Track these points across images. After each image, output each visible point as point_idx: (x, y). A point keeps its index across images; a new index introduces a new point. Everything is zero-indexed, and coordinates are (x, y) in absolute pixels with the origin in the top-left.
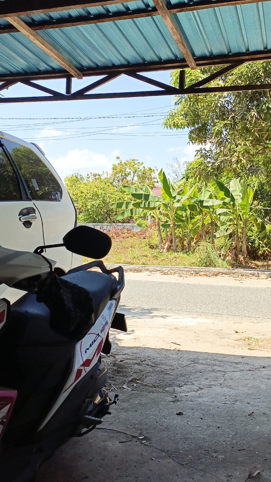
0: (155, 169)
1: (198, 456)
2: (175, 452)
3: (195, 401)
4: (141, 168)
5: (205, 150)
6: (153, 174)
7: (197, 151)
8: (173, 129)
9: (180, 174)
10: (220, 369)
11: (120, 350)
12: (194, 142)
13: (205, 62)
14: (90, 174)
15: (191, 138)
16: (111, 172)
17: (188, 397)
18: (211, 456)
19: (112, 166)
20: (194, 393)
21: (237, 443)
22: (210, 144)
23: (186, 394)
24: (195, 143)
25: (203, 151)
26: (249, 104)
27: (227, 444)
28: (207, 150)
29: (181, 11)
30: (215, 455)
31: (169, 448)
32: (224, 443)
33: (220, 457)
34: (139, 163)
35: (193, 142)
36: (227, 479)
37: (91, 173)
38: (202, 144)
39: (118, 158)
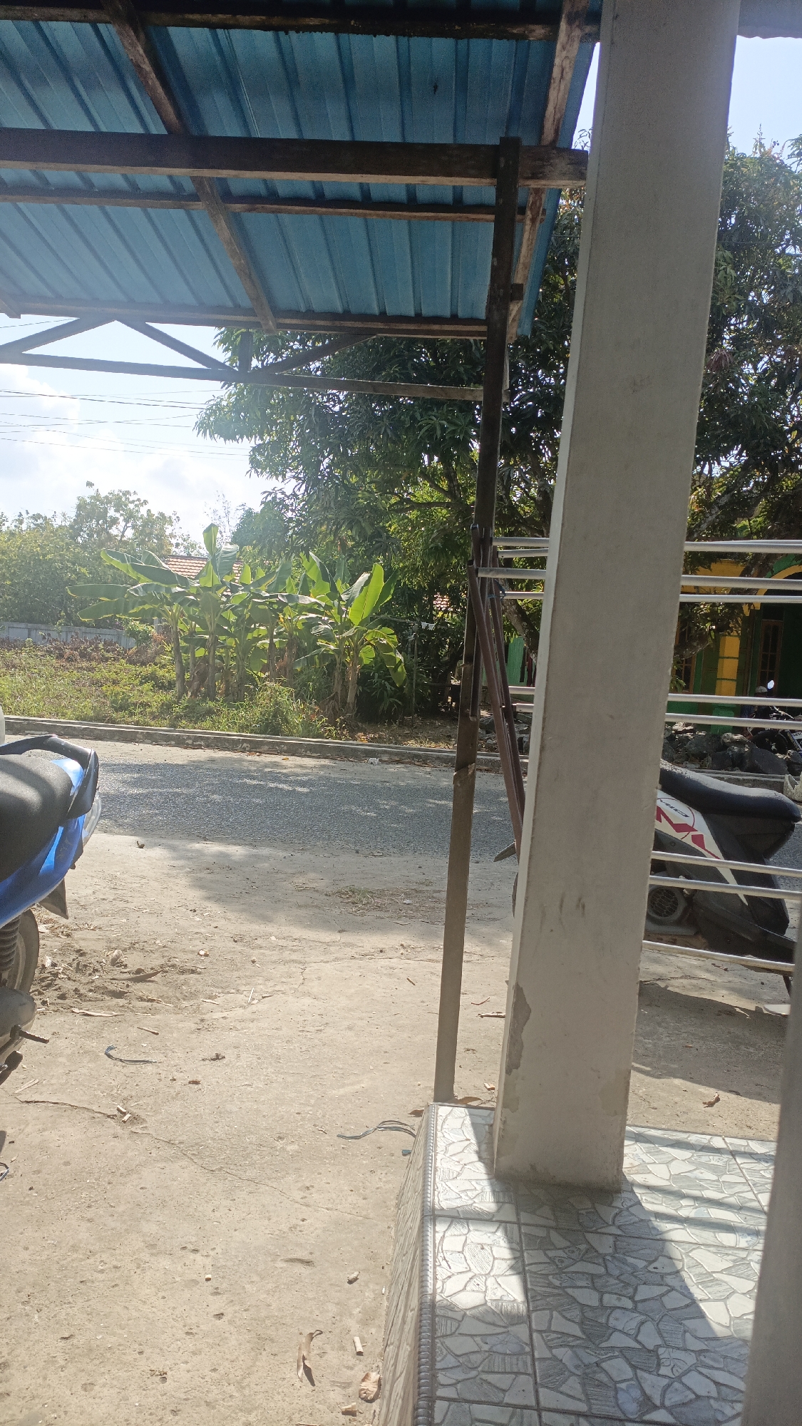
0: (174, 517)
1: (245, 1149)
2: (197, 1144)
3: (242, 1029)
4: (143, 511)
5: (283, 493)
6: (169, 526)
7: (265, 492)
8: (217, 440)
9: (227, 530)
10: (294, 957)
11: (81, 919)
12: (259, 470)
13: (294, 321)
14: (25, 515)
15: (255, 463)
16: (72, 514)
17: (228, 1020)
18: (272, 1148)
19: (77, 502)
20: (241, 1011)
21: (324, 1116)
22: (294, 482)
23: (225, 1014)
24: (262, 473)
25: (279, 496)
26: (375, 407)
27: (303, 1119)
28: (288, 494)
29: (250, 210)
30: (279, 1144)
31: (184, 1138)
32: (299, 1117)
33: (289, 1148)
34: (139, 500)
35: (257, 472)
36: (302, 1194)
37: (28, 513)
38: (277, 479)
39: (90, 484)
